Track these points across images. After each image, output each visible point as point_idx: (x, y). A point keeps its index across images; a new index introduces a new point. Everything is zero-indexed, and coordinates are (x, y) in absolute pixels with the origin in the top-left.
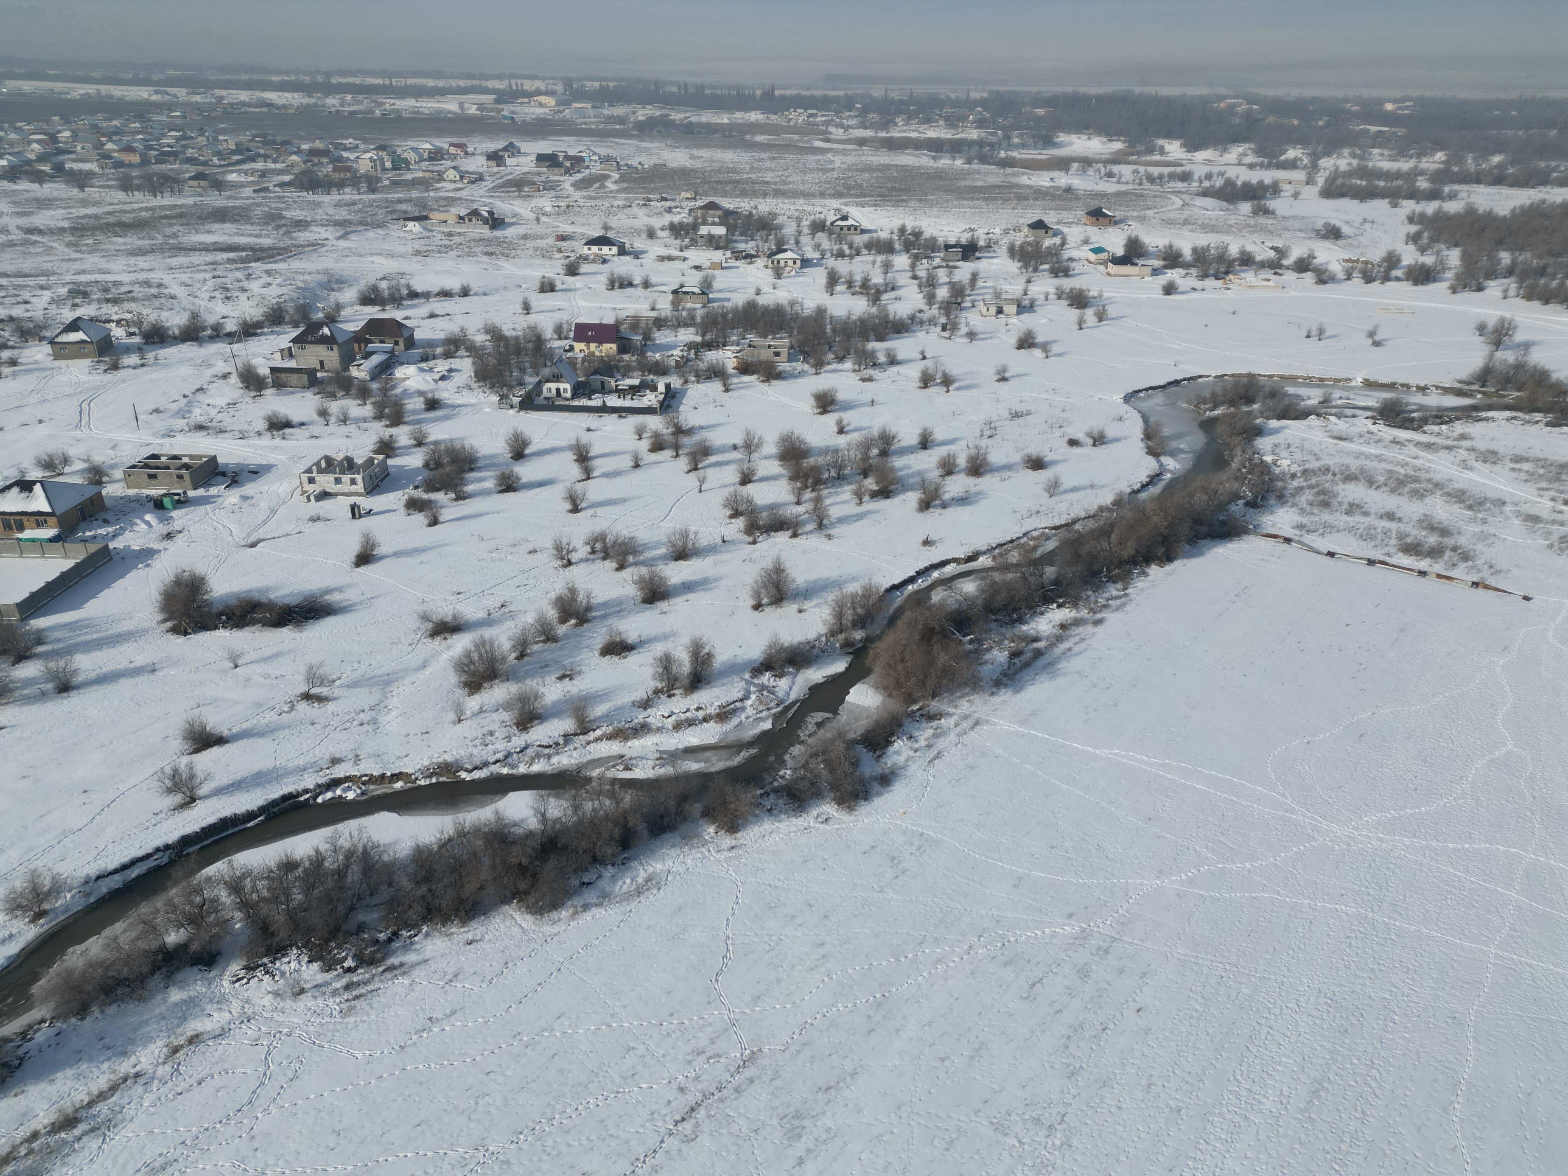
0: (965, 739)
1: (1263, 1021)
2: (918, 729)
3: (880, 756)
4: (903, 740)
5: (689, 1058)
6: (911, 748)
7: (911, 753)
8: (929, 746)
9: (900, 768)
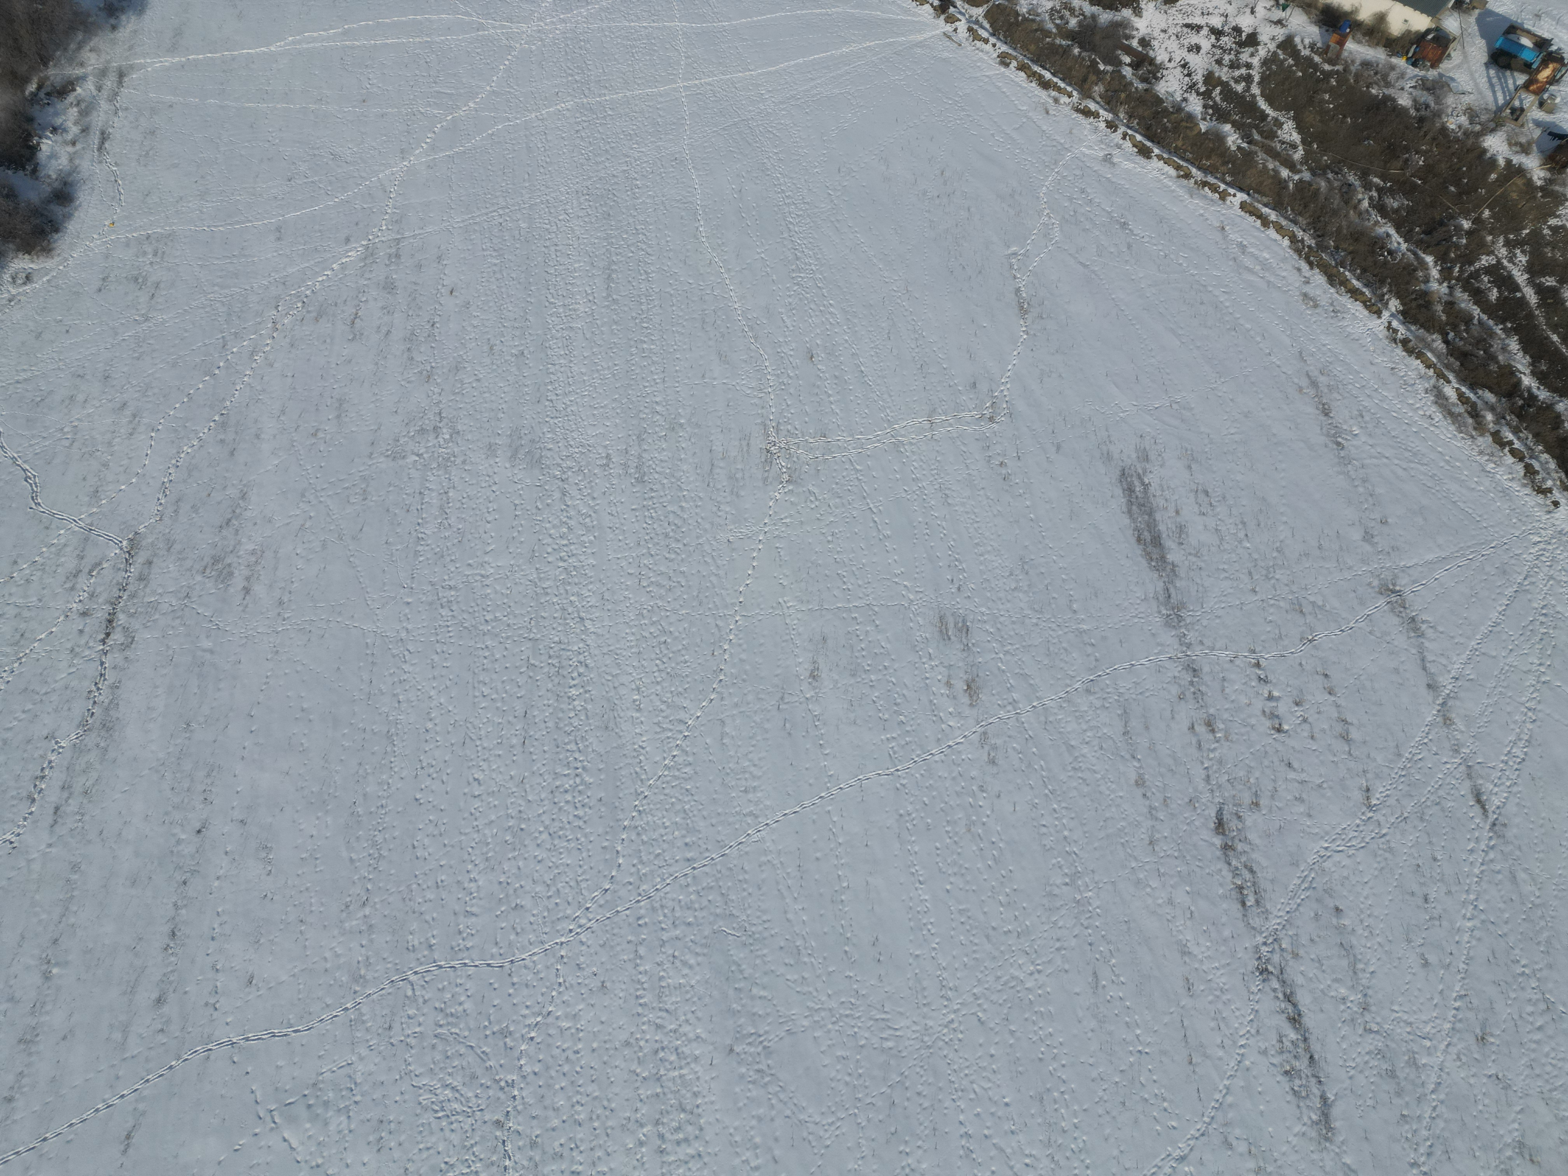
0: (120, 101)
1: (548, 244)
2: (57, 114)
3: (34, 171)
4: (48, 138)
5: (67, 586)
6: (66, 143)
7: (70, 149)
8: (85, 130)
9: (70, 174)
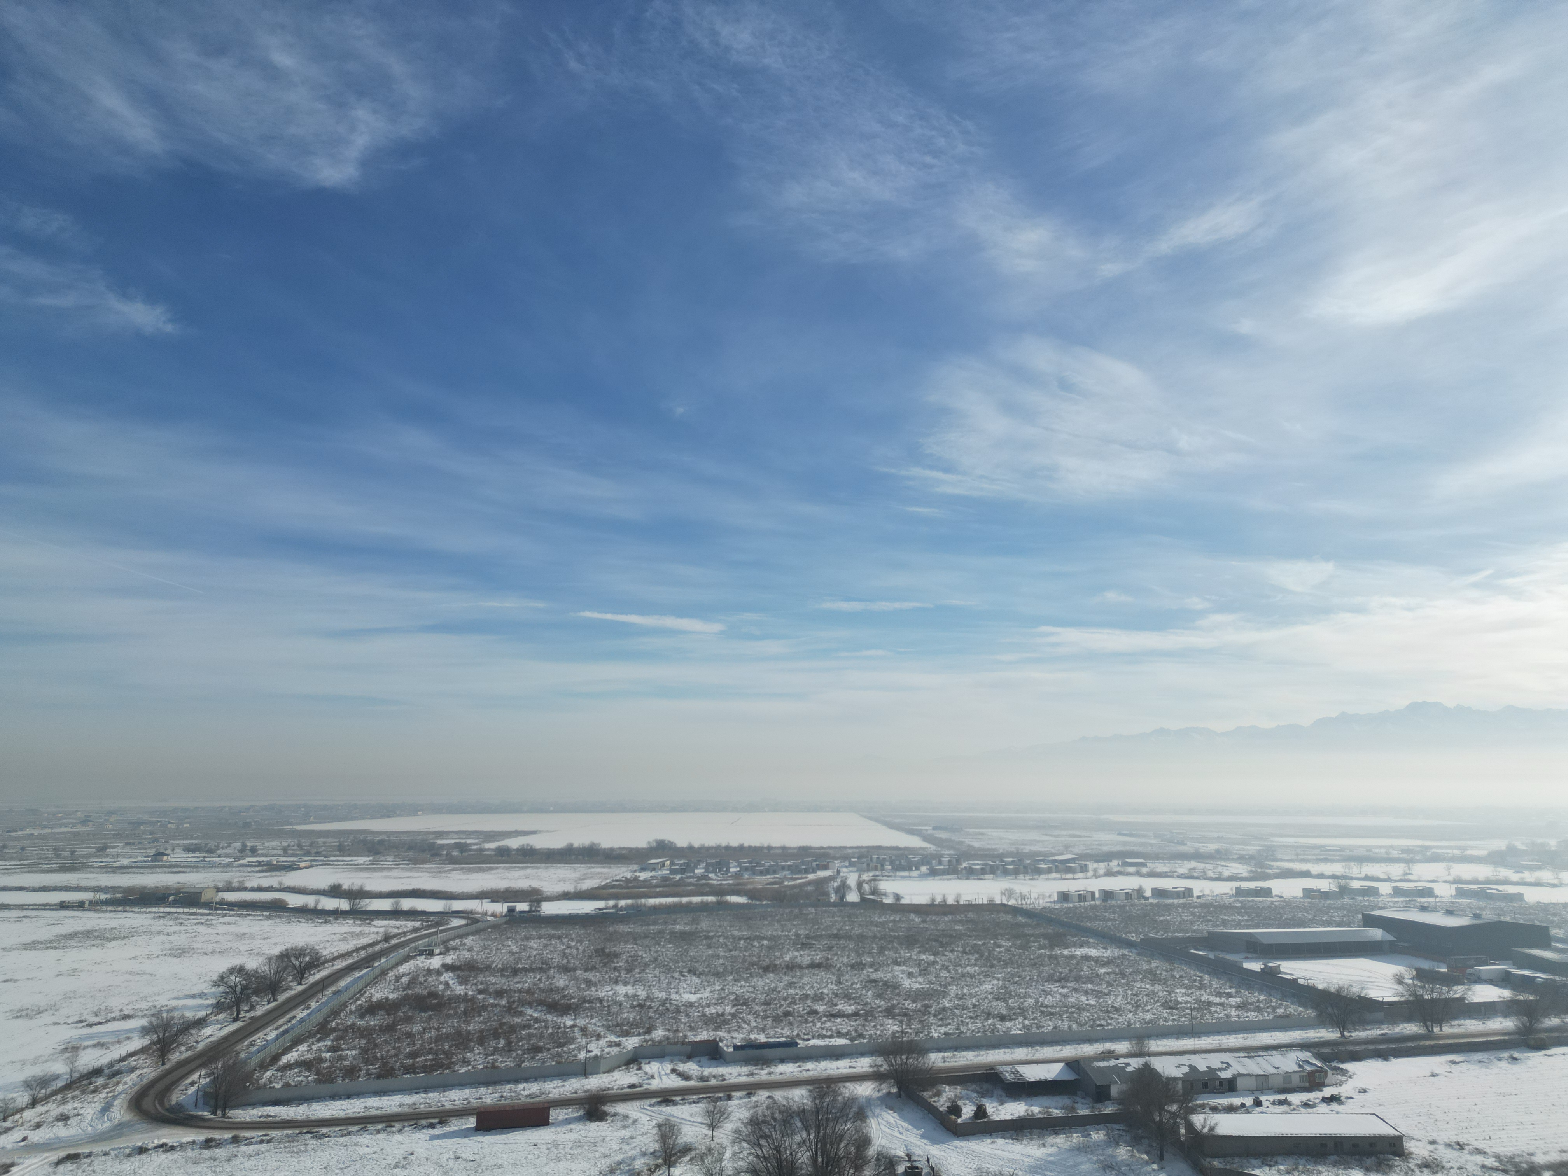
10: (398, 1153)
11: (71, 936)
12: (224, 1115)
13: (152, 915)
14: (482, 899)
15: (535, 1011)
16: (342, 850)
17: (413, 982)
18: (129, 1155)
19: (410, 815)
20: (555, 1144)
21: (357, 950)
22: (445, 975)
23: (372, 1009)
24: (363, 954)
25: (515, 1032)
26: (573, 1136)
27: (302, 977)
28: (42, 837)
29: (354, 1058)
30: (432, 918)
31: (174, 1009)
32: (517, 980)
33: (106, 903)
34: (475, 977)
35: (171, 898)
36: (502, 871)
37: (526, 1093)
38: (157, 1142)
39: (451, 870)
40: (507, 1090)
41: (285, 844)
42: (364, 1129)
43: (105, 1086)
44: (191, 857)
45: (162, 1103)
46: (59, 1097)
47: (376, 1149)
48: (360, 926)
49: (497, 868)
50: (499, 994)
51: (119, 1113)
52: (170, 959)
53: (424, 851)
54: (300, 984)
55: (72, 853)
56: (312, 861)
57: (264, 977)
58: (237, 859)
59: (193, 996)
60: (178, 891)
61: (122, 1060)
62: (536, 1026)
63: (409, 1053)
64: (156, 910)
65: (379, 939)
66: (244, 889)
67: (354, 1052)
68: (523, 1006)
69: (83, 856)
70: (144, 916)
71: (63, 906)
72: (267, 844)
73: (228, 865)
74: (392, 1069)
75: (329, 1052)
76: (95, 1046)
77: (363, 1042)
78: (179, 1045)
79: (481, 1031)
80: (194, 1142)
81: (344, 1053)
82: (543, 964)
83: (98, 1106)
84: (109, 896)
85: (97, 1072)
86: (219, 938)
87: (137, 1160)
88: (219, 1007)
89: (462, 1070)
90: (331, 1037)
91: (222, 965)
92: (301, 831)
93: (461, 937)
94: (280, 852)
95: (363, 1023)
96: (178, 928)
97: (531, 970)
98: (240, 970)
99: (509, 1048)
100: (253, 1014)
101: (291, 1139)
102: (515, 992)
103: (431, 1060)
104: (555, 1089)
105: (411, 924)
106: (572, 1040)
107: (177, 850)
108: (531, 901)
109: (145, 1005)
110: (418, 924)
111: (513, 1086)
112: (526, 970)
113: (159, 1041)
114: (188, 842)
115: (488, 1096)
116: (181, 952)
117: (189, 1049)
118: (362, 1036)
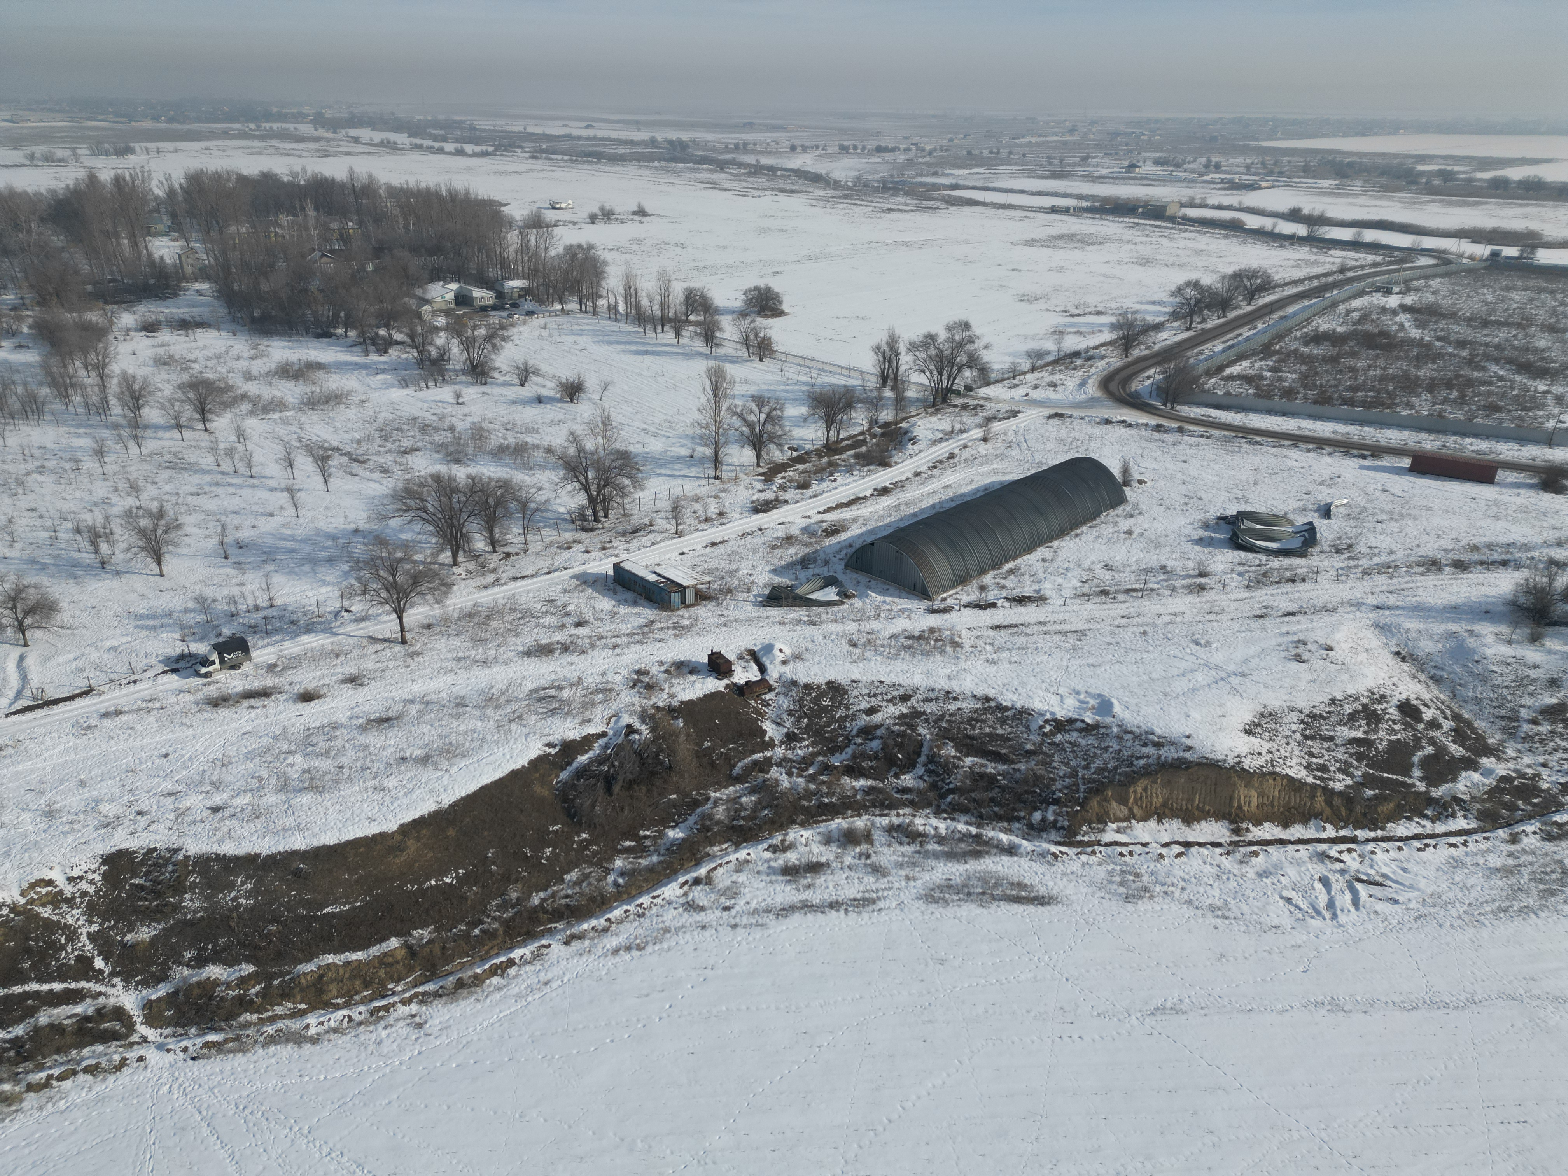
10: (1326, 473)
11: (1060, 237)
12: (1172, 408)
13: (1123, 225)
14: (1460, 238)
15: (1502, 368)
16: (1307, 171)
17: (1365, 317)
18: (1098, 423)
19: (1389, 134)
20: (1497, 503)
21: (1310, 278)
22: (1401, 315)
23: (1318, 338)
24: (1315, 283)
25: (1473, 386)
26: (1519, 501)
27: (1252, 299)
28: (1038, 145)
29: (1294, 381)
30: (1396, 254)
31: (1137, 312)
32: (1486, 332)
33: (1087, 210)
34: (1436, 323)
35: (1140, 210)
36: (1493, 207)
37: (1473, 448)
38: (1119, 418)
39: (1428, 202)
40: (1451, 441)
41: (1249, 161)
42: (1295, 446)
43: (1082, 366)
44: (1159, 170)
45: (1124, 389)
46: (1050, 368)
47: (1304, 465)
48: (1316, 254)
49: (1486, 203)
50: (1462, 344)
51: (1092, 389)
52: (1136, 267)
53: (1399, 177)
54: (1249, 304)
55: (1061, 161)
56: (1274, 181)
57: (1216, 294)
58: (1201, 175)
59: (1154, 303)
60: (1146, 204)
61: (1096, 348)
62: (1500, 384)
63: (1350, 386)
64: (1127, 220)
65: (1334, 269)
66: (1205, 206)
67: (1294, 376)
68: (1487, 361)
69: (1069, 165)
70: (1117, 225)
71: (1054, 210)
72: (1231, 160)
73: (1193, 181)
74: (1330, 398)
75: (1269, 371)
76: (1076, 333)
77: (1304, 368)
78: (1140, 344)
79: (1432, 379)
80: (1147, 425)
81: (1285, 375)
82: (1522, 319)
83: (1078, 381)
84: (1089, 204)
85: (1076, 354)
86: (1179, 252)
87: (1104, 428)
88: (1175, 315)
89: (1404, 413)
90: (1274, 358)
91: (1180, 277)
92: (1266, 148)
93: (1426, 277)
94: (1244, 170)
95: (1306, 350)
96: (1144, 239)
97: (1507, 324)
98: (1196, 284)
99: (1461, 401)
100: (1203, 326)
101: (1227, 440)
102: (1481, 345)
103: (1372, 397)
104: (1507, 451)
105: (1370, 258)
106: (1542, 406)
107: (1148, 163)
108: (1524, 246)
109: (1114, 305)
110: (1379, 259)
111: (1459, 439)
112: (1499, 324)
113: (1123, 338)
114: (1158, 154)
115: (1429, 443)
116: (1145, 262)
117: (1148, 348)
118: (1303, 363)
